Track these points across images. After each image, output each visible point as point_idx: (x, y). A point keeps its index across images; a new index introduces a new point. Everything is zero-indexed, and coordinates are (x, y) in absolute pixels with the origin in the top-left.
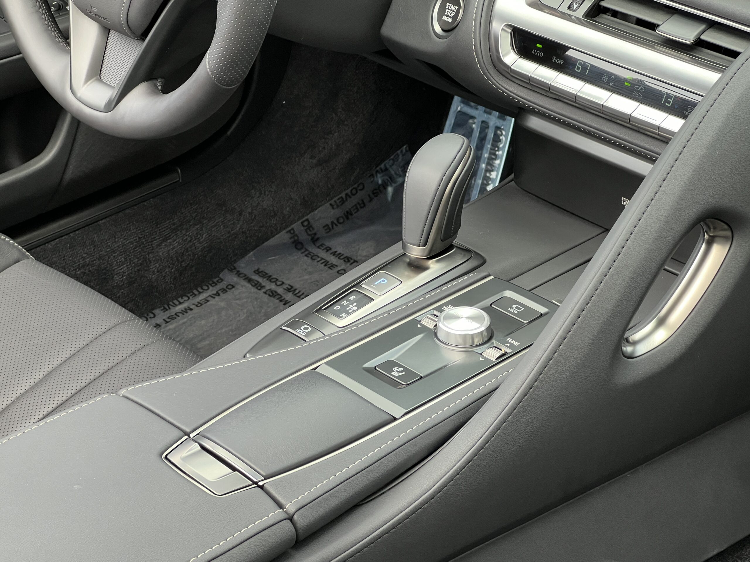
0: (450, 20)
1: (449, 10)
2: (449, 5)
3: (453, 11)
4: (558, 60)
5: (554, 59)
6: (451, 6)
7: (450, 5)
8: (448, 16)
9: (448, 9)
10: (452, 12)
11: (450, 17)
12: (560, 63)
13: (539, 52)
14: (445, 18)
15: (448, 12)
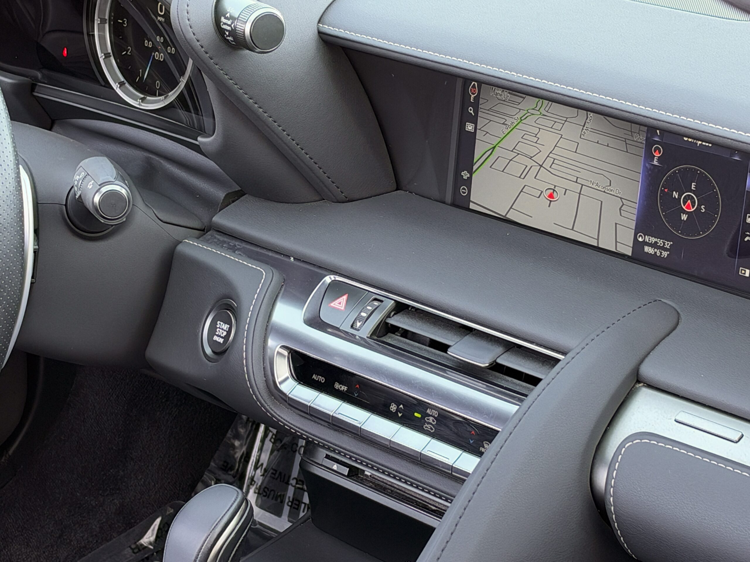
0: (221, 340)
1: (221, 329)
2: (220, 324)
3: (225, 330)
4: (341, 387)
5: (337, 386)
6: (222, 325)
7: (222, 323)
8: (219, 336)
9: (219, 328)
10: (223, 331)
11: (222, 337)
12: (344, 390)
13: (320, 377)
14: (216, 338)
15: (219, 331)
